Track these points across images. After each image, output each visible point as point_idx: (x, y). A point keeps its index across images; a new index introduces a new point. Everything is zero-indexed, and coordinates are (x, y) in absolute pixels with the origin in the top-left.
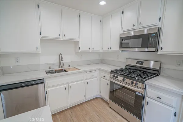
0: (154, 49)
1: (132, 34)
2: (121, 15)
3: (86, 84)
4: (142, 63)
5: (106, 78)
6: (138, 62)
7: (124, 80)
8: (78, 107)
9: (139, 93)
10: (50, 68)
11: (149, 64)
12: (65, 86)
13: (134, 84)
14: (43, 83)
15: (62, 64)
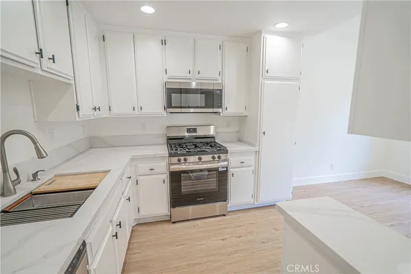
1: (194, 85)
4: (195, 130)
5: (156, 170)
6: (189, 131)
7: (200, 159)
9: (223, 168)
11: (209, 130)
13: (217, 159)
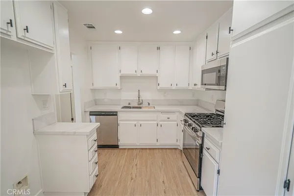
0: (223, 88)
2: (206, 39)
3: (159, 126)
8: (148, 151)
10: (129, 104)
12: (135, 122)
14: (116, 115)
15: (141, 101)
